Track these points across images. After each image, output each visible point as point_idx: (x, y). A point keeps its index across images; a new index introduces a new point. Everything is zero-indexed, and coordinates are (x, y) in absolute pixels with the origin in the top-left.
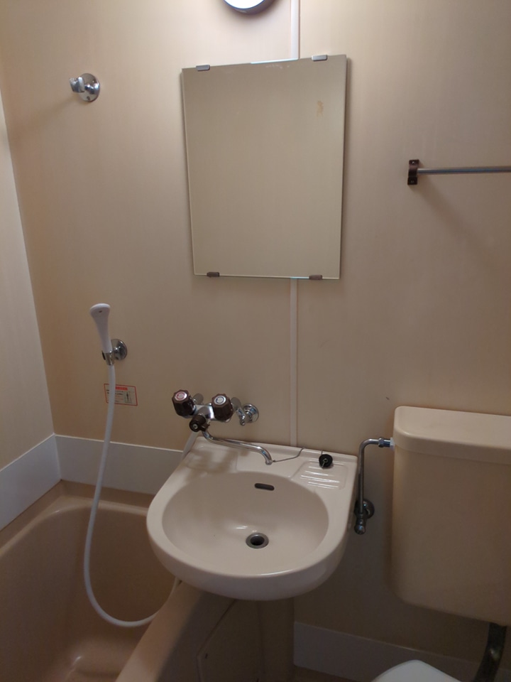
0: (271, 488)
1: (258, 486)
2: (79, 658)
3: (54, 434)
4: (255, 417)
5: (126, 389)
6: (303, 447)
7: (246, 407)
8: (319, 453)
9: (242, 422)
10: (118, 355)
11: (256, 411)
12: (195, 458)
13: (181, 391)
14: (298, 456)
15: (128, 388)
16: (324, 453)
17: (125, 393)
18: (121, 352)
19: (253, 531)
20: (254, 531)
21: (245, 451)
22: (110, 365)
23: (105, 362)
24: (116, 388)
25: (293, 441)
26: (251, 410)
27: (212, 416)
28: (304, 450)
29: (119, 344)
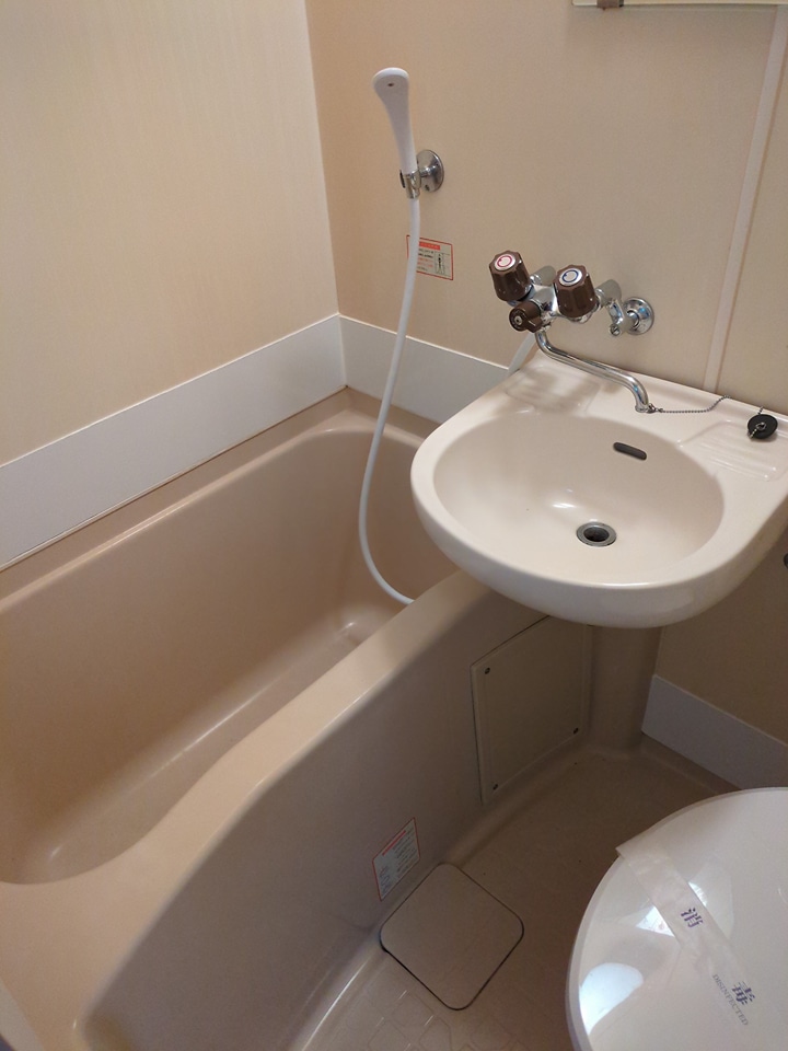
0: (641, 456)
1: (620, 448)
2: (351, 624)
3: (338, 313)
4: (644, 325)
5: (438, 248)
6: (724, 395)
7: (633, 302)
8: (755, 411)
9: (614, 329)
10: (430, 182)
11: (649, 315)
12: (524, 382)
13: (508, 252)
14: (712, 408)
15: (442, 246)
16: (765, 412)
17: (436, 254)
18: (435, 176)
19: (592, 520)
20: (594, 519)
21: (614, 385)
22: (412, 197)
23: (404, 191)
24: (421, 244)
25: (710, 381)
26: (639, 310)
27: (555, 307)
28: (728, 401)
29: (435, 162)
